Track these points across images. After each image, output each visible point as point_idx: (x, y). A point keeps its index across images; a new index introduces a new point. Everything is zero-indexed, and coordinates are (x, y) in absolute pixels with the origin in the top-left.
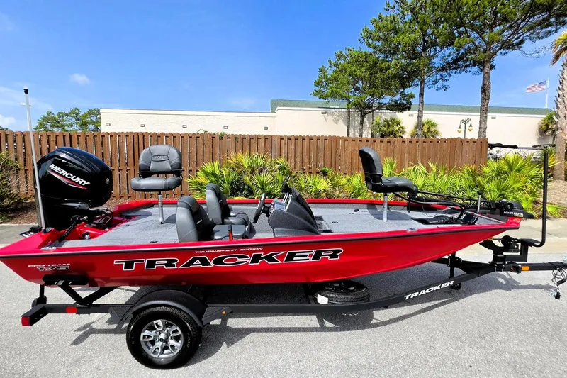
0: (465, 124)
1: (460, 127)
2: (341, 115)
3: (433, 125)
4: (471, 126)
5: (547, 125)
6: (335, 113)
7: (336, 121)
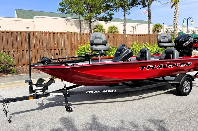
0: (133, 28)
1: (131, 30)
2: (74, 22)
3: (116, 28)
4: (136, 29)
5: (155, 29)
6: (71, 21)
7: (72, 25)
